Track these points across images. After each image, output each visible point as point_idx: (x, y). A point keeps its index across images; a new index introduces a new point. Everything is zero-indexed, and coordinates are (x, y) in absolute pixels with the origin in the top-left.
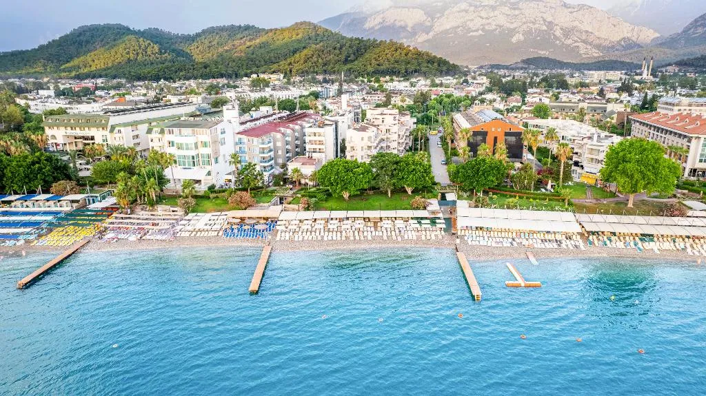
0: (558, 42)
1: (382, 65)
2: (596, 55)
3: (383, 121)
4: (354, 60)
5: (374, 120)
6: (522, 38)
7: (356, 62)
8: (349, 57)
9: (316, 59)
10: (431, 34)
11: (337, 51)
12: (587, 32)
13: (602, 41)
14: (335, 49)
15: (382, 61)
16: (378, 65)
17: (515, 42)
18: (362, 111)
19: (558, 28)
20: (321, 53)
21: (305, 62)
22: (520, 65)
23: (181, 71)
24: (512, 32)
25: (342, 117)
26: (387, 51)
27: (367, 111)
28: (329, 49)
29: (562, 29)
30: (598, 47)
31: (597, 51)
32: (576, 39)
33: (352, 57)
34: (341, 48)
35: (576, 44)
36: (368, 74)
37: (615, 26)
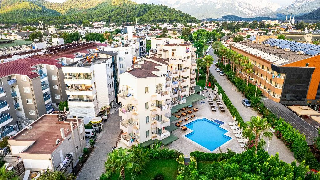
0: (236, 9)
1: (157, 17)
2: (254, 15)
3: (173, 54)
4: (143, 15)
5: (162, 53)
6: (220, 7)
7: (144, 16)
8: (140, 13)
9: (123, 14)
10: (179, 5)
11: (134, 10)
12: (249, 4)
13: (256, 9)
14: (133, 9)
15: (157, 15)
16: (155, 17)
17: (217, 9)
18: (147, 41)
19: (236, 2)
20: (125, 11)
21: (118, 15)
22: (222, 19)
23: (51, 20)
24: (216, 4)
25: (127, 48)
26: (160, 10)
27: (152, 40)
28: (130, 9)
29: (238, 3)
30: (254, 11)
31: (254, 13)
32: (244, 8)
33: (142, 13)
34: (136, 9)
35: (244, 10)
36: (150, 22)
37: (261, 2)
